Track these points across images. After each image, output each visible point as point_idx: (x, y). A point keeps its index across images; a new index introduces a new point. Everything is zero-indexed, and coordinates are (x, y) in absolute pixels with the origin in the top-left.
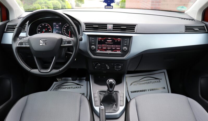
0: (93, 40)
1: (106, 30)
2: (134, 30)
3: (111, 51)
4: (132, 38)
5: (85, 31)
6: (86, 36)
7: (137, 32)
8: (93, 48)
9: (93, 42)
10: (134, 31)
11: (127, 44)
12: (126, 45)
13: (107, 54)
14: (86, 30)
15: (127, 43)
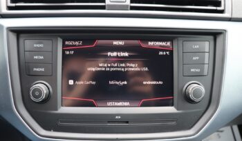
0: (38, 51)
1: (103, 7)
2: (219, 8)
3: (127, 104)
4: (221, 36)
5: (5, 11)
6: (5, 32)
7: (235, 16)
8: (37, 93)
9: (38, 64)
10: (222, 12)
11: (202, 70)
12: (198, 70)
13: (110, 118)
14: (10, 8)
15: (201, 64)
